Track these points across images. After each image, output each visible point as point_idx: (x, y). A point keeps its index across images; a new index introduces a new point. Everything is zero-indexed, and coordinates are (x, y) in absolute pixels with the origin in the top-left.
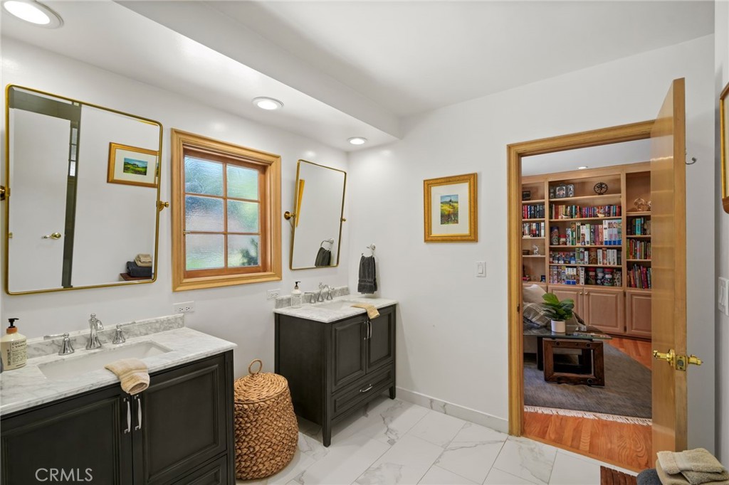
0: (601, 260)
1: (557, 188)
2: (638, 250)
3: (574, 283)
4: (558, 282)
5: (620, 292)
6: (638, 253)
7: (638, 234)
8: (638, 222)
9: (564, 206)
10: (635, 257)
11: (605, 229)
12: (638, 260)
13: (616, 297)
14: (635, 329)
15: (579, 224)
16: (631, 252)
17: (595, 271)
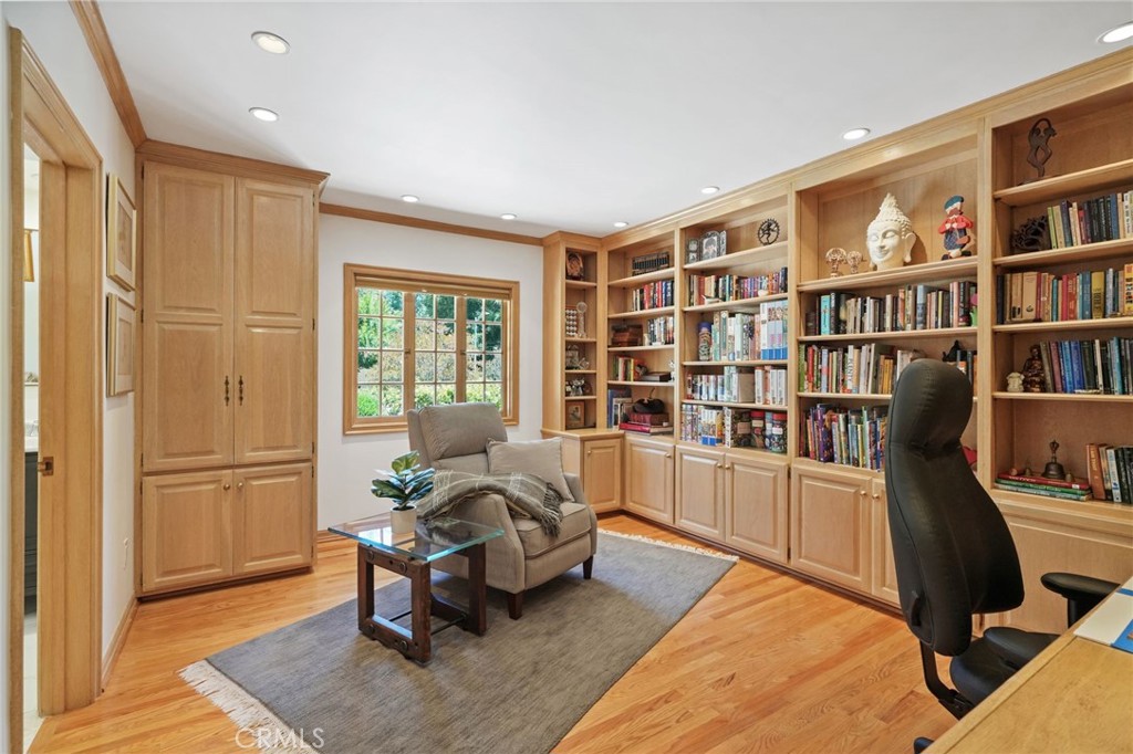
0: (761, 395)
1: (705, 241)
2: (824, 371)
3: (713, 443)
4: (693, 438)
5: (780, 466)
6: (824, 378)
7: (826, 334)
8: (827, 303)
9: (713, 277)
10: (816, 386)
11: (764, 322)
12: (824, 394)
13: (775, 478)
14: (806, 558)
15: (725, 314)
16: (810, 374)
17: (763, 419)
